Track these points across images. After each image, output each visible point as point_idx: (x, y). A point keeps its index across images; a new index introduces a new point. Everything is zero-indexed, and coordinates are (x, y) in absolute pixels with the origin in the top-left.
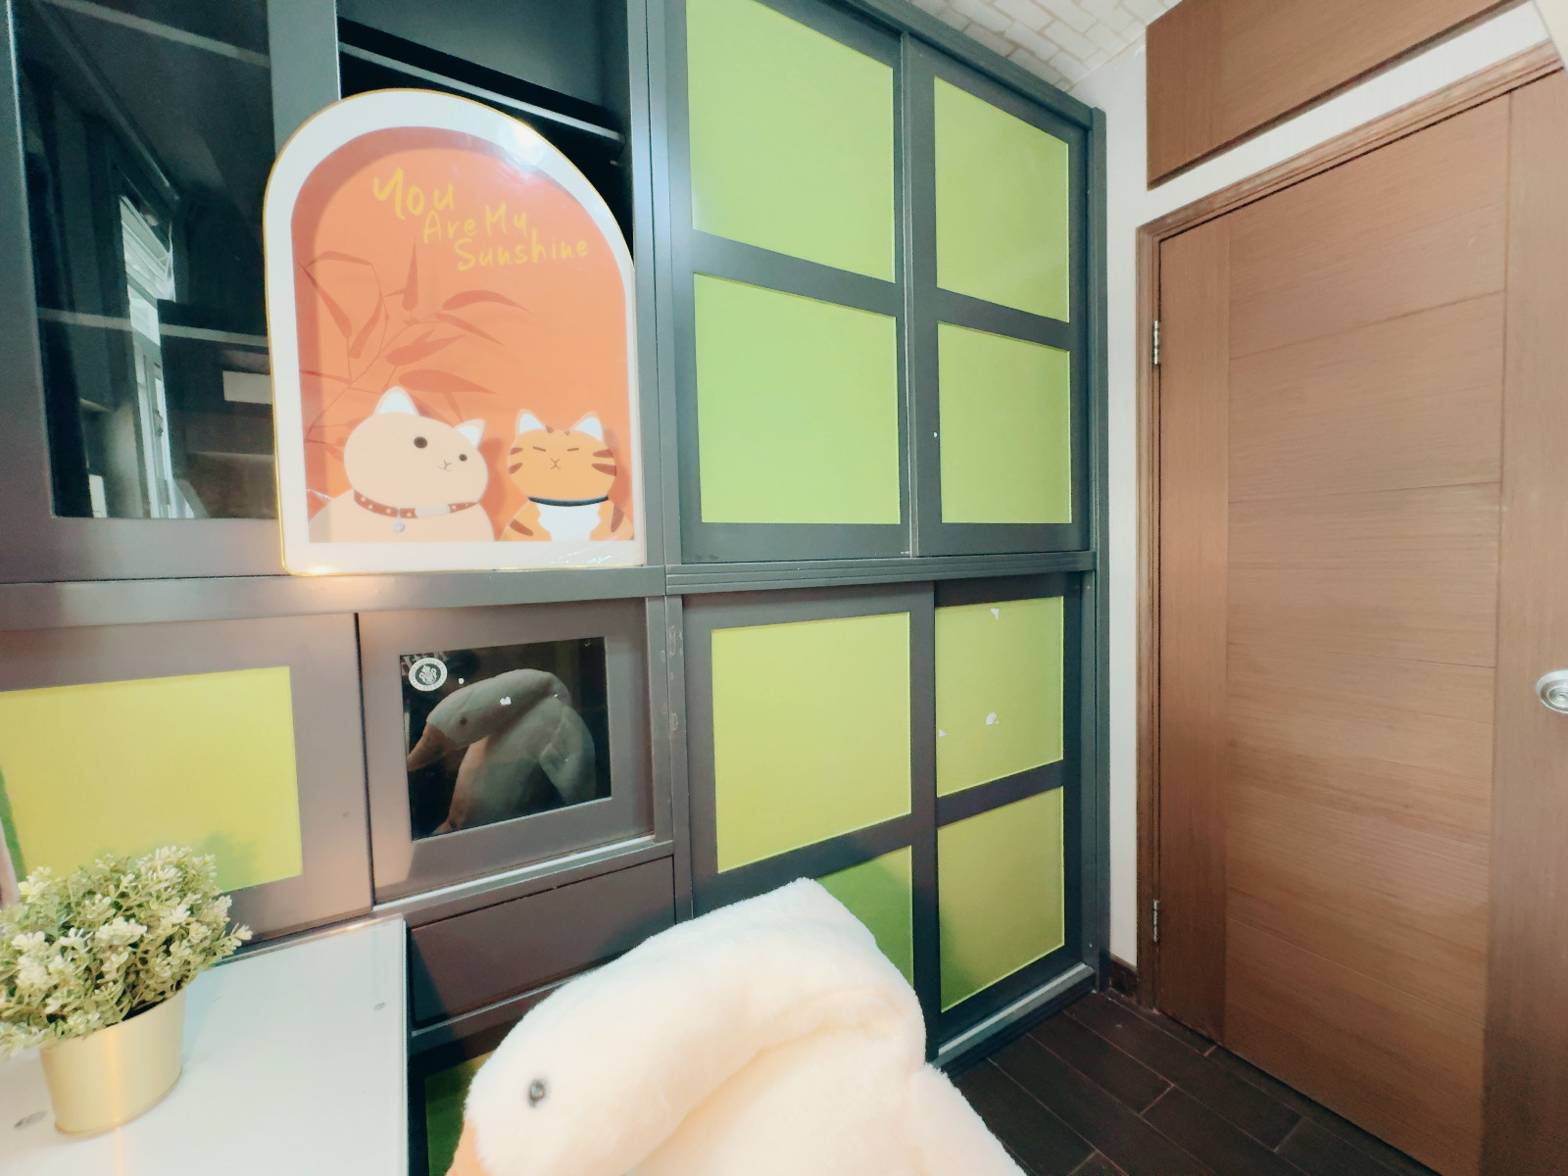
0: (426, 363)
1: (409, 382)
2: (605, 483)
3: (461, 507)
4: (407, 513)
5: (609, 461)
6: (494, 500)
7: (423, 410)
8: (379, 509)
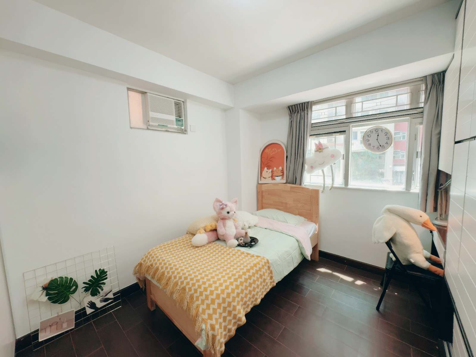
0: (268, 165)
1: (267, 167)
2: (281, 174)
3: (270, 177)
4: (266, 178)
5: (282, 171)
6: (272, 177)
7: (267, 169)
8: (264, 178)
